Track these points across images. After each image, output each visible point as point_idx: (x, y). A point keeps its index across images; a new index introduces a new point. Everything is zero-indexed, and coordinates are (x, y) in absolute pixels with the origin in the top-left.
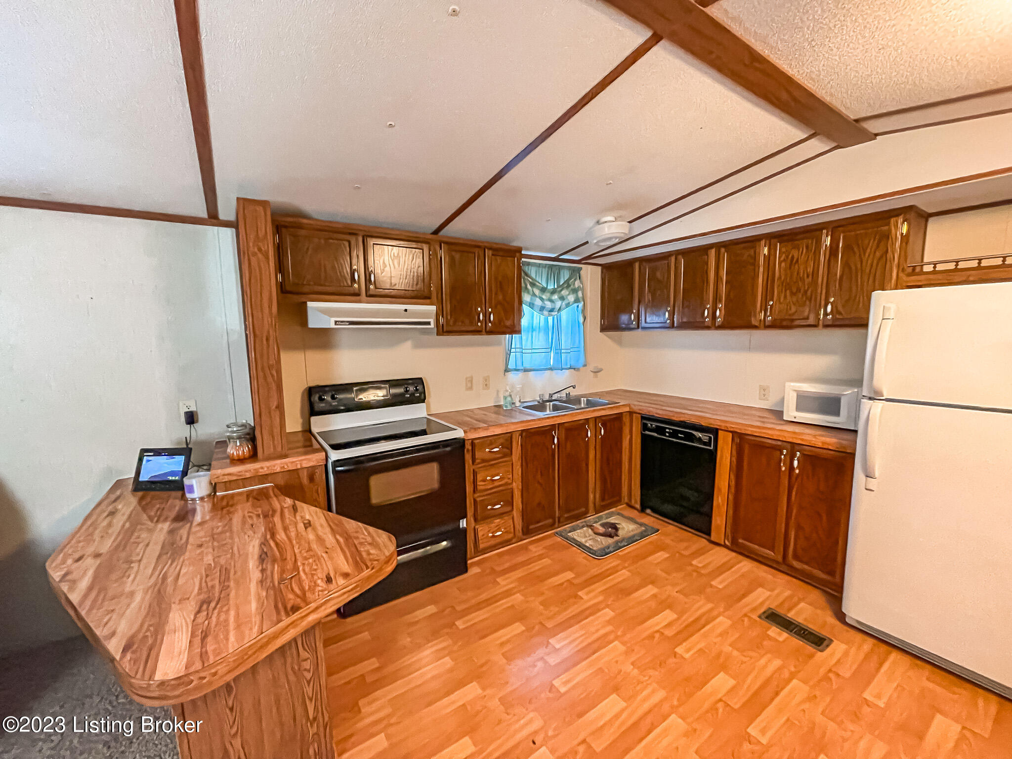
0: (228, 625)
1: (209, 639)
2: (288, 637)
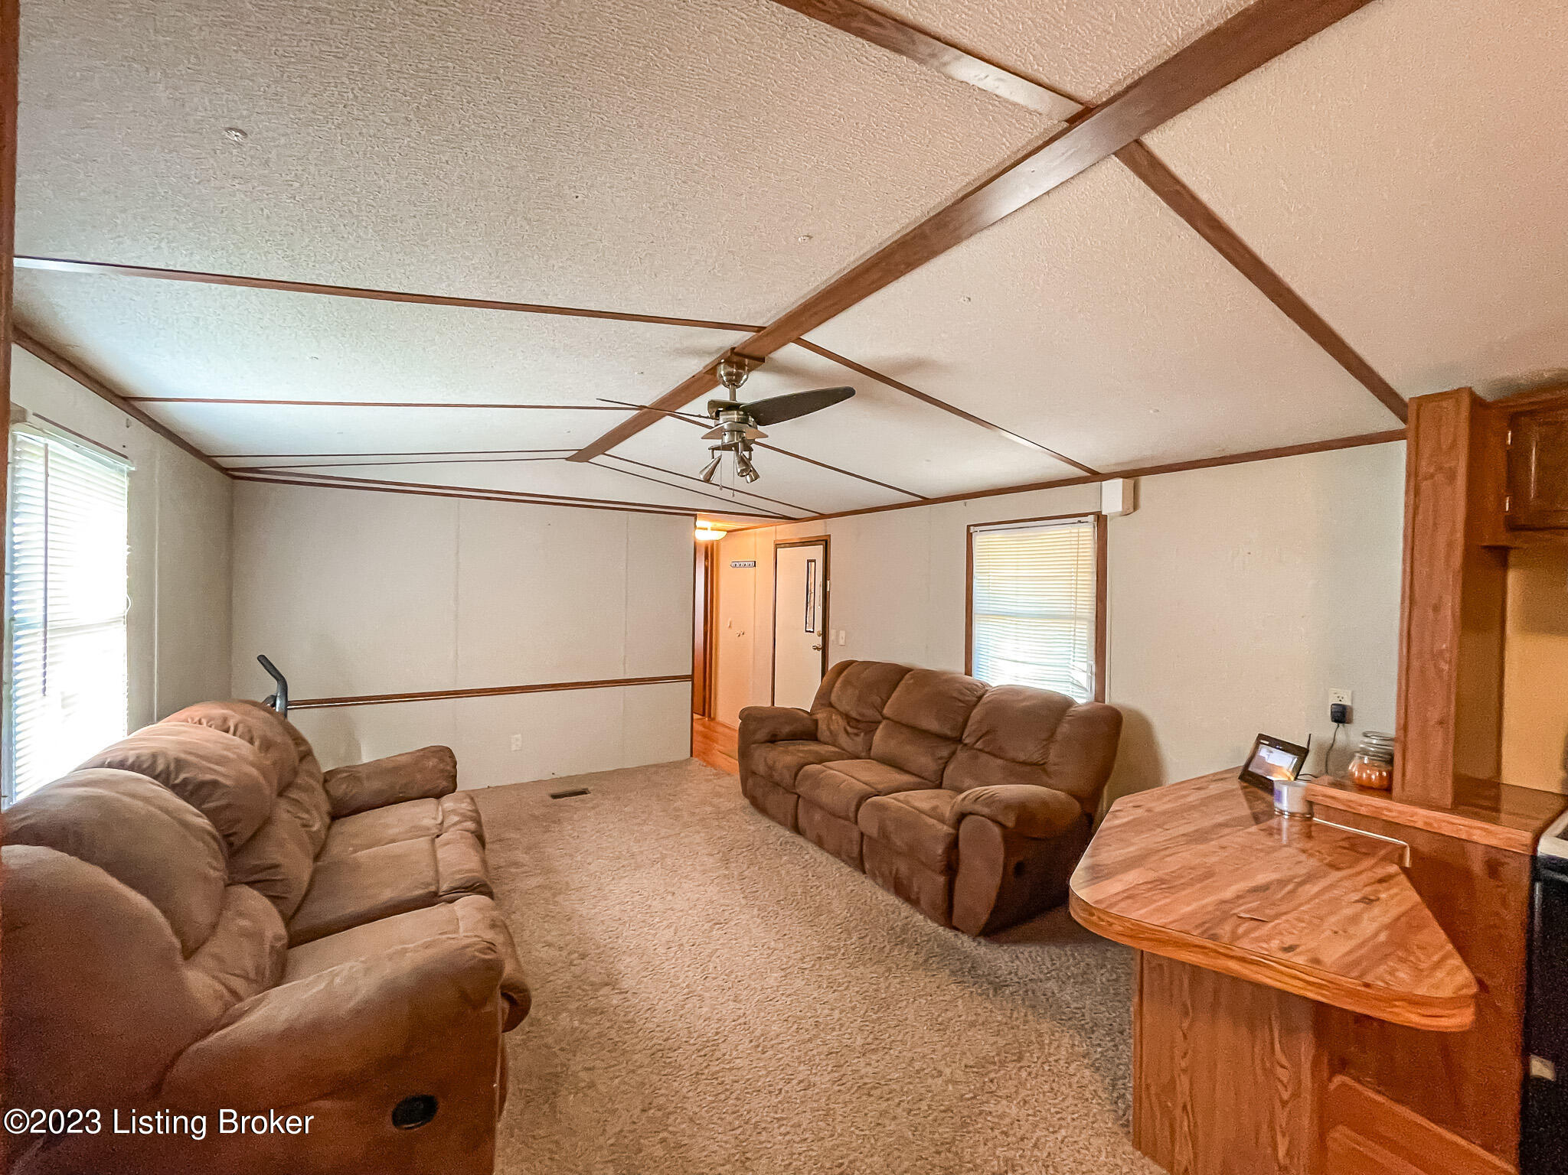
0: (1152, 903)
1: (1130, 901)
2: (1194, 959)
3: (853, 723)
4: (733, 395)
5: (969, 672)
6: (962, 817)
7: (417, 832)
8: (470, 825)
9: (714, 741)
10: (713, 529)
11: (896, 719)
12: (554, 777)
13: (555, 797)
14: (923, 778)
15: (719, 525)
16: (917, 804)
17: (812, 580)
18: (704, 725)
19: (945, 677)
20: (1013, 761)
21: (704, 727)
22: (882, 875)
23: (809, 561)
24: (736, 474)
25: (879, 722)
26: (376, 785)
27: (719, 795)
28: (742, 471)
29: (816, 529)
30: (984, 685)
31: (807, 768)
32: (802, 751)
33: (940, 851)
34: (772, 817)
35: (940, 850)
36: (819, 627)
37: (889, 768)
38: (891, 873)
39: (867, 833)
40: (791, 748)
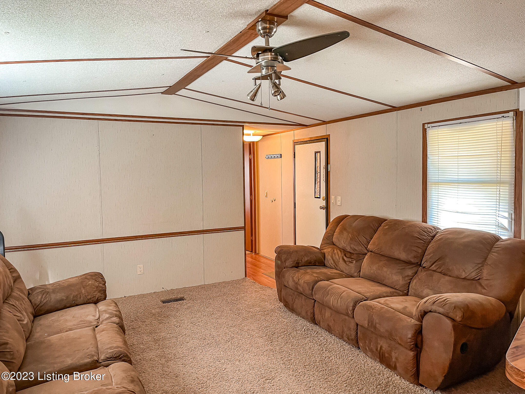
3: (348, 255)
4: (267, 42)
5: (424, 220)
6: (425, 313)
7: (84, 324)
8: (116, 319)
9: (260, 268)
10: (253, 135)
11: (376, 251)
12: (163, 290)
13: (164, 302)
14: (395, 289)
15: (258, 132)
16: (392, 305)
17: (318, 165)
18: (252, 257)
19: (409, 224)
20: (458, 278)
21: (252, 259)
22: (371, 351)
23: (316, 153)
24: (271, 95)
25: (366, 254)
26: (59, 296)
27: (264, 300)
28: (275, 92)
29: (320, 131)
30: (436, 228)
31: (320, 283)
32: (317, 273)
33: (410, 336)
34: (298, 314)
35: (410, 334)
36: (323, 194)
37: (373, 283)
38: (377, 350)
39: (360, 324)
40: (309, 271)
